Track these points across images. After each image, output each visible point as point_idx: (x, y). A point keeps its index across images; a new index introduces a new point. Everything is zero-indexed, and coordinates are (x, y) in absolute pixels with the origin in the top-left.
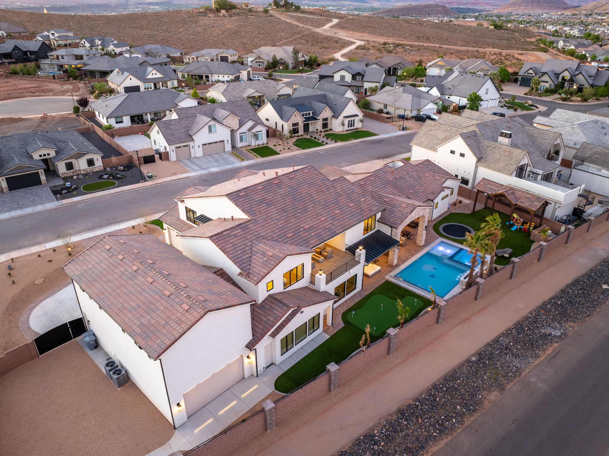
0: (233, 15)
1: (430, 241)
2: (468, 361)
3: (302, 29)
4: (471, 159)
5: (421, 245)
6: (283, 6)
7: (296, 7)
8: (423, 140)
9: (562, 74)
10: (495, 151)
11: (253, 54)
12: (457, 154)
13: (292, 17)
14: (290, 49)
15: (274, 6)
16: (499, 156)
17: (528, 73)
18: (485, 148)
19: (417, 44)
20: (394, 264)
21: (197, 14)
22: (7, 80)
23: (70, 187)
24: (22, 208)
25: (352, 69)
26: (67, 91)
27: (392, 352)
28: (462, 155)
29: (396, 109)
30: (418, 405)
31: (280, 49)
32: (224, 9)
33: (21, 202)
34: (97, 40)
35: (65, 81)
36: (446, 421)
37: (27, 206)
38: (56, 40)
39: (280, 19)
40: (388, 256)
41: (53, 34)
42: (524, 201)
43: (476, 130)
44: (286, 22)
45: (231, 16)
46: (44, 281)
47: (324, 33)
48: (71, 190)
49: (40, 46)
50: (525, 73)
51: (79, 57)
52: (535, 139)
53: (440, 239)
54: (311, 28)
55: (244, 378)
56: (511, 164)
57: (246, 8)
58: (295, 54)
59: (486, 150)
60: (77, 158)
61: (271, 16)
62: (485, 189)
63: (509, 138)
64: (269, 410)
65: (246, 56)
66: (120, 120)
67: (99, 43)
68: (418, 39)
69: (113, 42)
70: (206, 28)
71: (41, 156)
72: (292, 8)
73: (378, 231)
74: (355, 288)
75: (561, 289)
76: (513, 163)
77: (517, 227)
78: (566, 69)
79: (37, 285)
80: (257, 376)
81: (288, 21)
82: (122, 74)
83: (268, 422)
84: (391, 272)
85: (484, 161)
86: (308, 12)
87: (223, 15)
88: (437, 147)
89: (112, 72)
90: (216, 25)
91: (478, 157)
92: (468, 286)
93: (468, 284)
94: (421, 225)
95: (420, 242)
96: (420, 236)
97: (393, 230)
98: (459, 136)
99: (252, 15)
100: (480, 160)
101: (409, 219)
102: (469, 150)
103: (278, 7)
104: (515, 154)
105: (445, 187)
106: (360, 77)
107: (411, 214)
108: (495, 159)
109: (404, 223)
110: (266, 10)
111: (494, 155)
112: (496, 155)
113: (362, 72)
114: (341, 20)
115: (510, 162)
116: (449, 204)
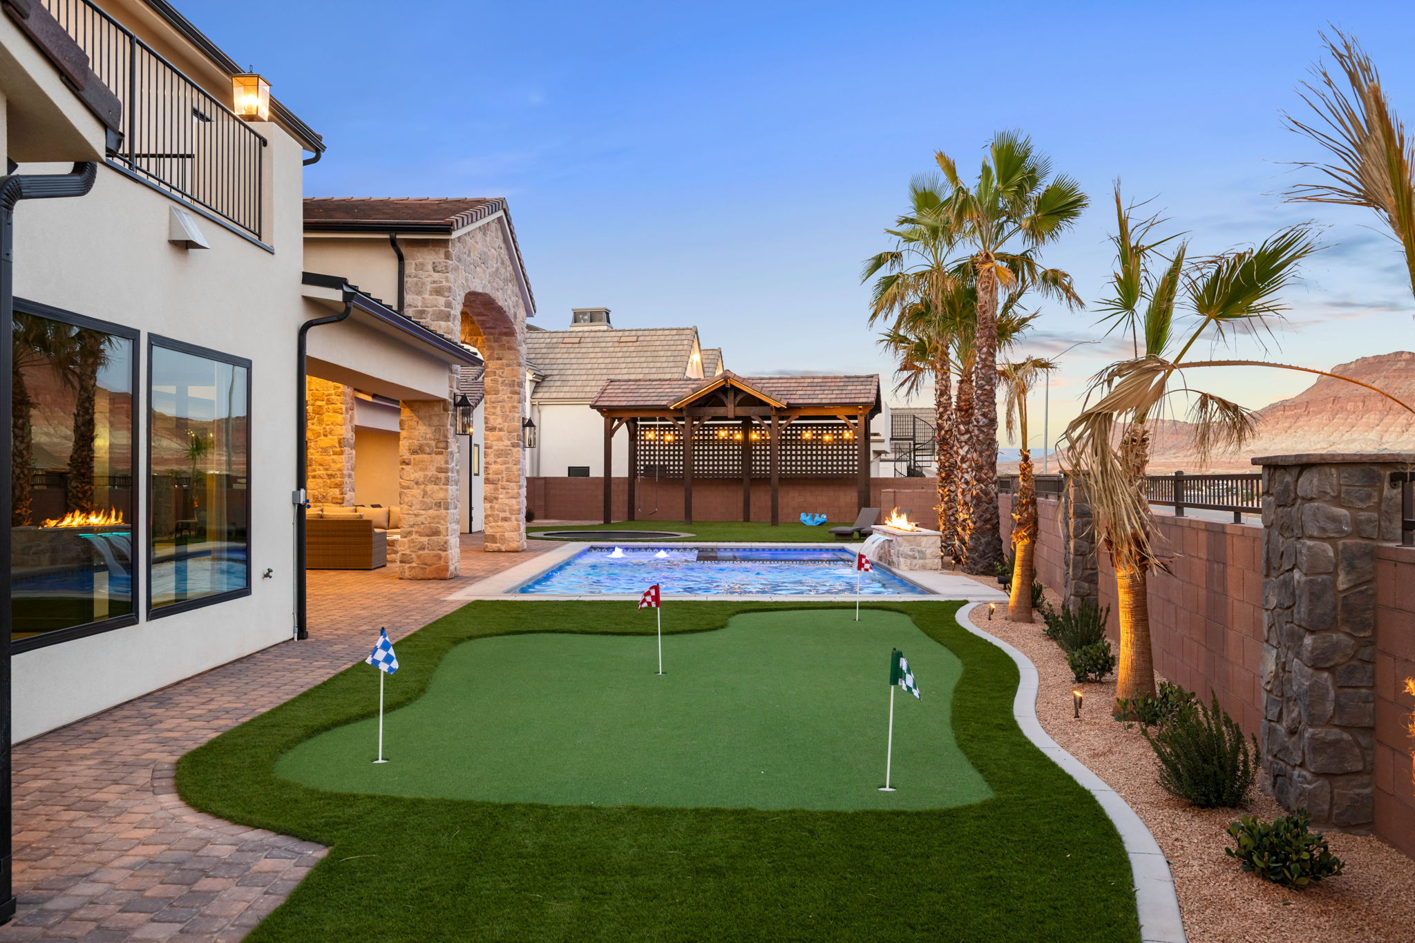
1: (541, 539)
10: (584, 350)
16: (608, 361)
18: (544, 351)
20: (452, 565)
42: (809, 393)
59: (552, 356)
62: (639, 399)
76: (665, 364)
85: (558, 383)
91: (536, 372)
92: (988, 526)
93: (982, 518)
94: (498, 410)
95: (506, 524)
96: (505, 483)
97: (409, 270)
100: (539, 382)
101: (480, 257)
104: (657, 342)
107: (486, 228)
108: (597, 372)
109: (469, 253)
111: (587, 361)
112: (594, 360)
115: (652, 364)
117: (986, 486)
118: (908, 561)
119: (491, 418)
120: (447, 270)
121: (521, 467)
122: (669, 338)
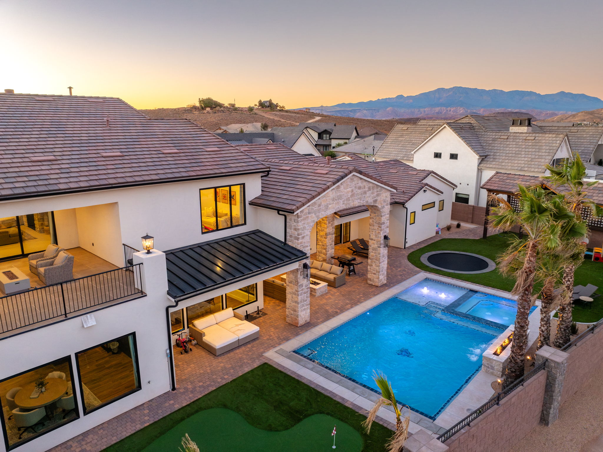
0: (217, 112)
4: (469, 159)
5: (379, 284)
6: (268, 107)
7: (280, 107)
8: (391, 150)
10: (508, 143)
11: (221, 131)
12: (446, 156)
13: (276, 115)
14: (260, 124)
15: (259, 106)
16: (517, 149)
18: (490, 142)
20: (301, 322)
21: (182, 112)
28: (454, 156)
31: (249, 125)
32: (209, 107)
39: (264, 116)
43: (472, 122)
45: (215, 113)
53: (423, 275)
56: (540, 157)
57: (232, 108)
58: (263, 128)
59: (493, 145)
61: (256, 114)
62: (504, 186)
63: (527, 126)
72: (277, 108)
73: (256, 232)
74: (136, 387)
76: (544, 154)
81: (272, 118)
84: (287, 340)
85: (492, 160)
86: (293, 112)
87: (207, 112)
88: (413, 153)
91: (481, 155)
92: (513, 374)
93: (511, 370)
94: (374, 233)
95: (374, 276)
96: (375, 260)
97: (288, 220)
98: (445, 125)
99: (236, 113)
100: (483, 159)
101: (333, 199)
102: (464, 144)
103: (263, 107)
104: (544, 141)
105: (427, 184)
106: (328, 134)
107: (338, 186)
108: (510, 155)
109: (319, 206)
110: (251, 109)
111: (508, 149)
112: (511, 149)
113: (329, 130)
114: (323, 118)
115: (537, 153)
116: (437, 226)
117: (515, 356)
118: (485, 368)
119: (372, 235)
120: (298, 222)
121: (381, 255)
122: (550, 139)
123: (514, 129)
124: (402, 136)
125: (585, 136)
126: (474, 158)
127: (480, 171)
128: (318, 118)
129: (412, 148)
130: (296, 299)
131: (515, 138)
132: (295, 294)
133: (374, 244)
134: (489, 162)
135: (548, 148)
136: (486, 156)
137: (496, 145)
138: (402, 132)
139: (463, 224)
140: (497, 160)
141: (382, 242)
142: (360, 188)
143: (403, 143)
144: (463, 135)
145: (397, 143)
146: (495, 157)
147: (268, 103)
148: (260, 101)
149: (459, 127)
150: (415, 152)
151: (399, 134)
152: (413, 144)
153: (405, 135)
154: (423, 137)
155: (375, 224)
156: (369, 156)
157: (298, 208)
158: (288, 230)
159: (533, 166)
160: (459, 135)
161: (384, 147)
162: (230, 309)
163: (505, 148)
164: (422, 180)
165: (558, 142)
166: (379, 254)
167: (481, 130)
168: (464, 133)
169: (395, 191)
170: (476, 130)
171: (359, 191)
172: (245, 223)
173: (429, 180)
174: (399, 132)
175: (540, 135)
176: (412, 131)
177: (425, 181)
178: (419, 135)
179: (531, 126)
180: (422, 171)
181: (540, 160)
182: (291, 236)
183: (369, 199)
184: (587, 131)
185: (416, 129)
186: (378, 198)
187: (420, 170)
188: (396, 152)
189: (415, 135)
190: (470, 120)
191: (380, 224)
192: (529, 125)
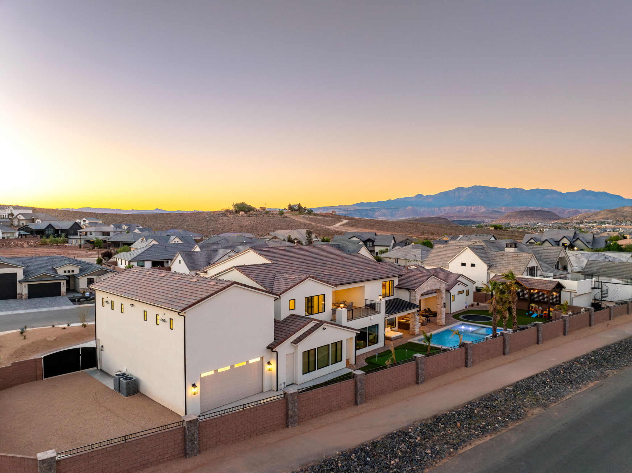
0: (251, 216)
1: (450, 323)
2: (504, 389)
3: (314, 226)
4: (482, 267)
5: (442, 324)
6: (297, 210)
7: (308, 210)
8: (434, 260)
9: (561, 241)
10: (503, 258)
11: (270, 236)
12: (468, 265)
13: (305, 218)
14: (304, 231)
15: (289, 210)
16: (508, 262)
17: (530, 243)
18: (494, 257)
19: (422, 236)
20: (416, 333)
21: (217, 215)
22: (35, 248)
23: (89, 297)
24: (38, 308)
25: (362, 237)
26: (92, 255)
27: (421, 382)
28: (473, 265)
29: (407, 262)
30: (454, 415)
31: (295, 231)
32: (243, 211)
33: (38, 305)
34: (124, 226)
35: (91, 249)
36: (488, 426)
37: (44, 307)
38: (86, 226)
39: (294, 220)
40: (409, 330)
41: (84, 221)
42: (538, 285)
43: (483, 245)
44: (299, 221)
45: (249, 216)
46: (55, 340)
47: (335, 229)
48: (89, 299)
49: (72, 225)
50: (527, 243)
51: (107, 234)
52: (541, 254)
53: (461, 322)
54: (322, 225)
55: (262, 392)
56: (520, 266)
57: (263, 211)
58: (308, 234)
59: (495, 259)
60: (99, 275)
61: (286, 217)
63: (515, 248)
64: (292, 394)
65: (263, 238)
66: (141, 264)
67: (126, 228)
68: (423, 233)
69: (138, 227)
70: (225, 225)
71: (65, 272)
72: (305, 211)
73: (397, 299)
74: (377, 342)
75: (593, 350)
76: (522, 264)
77: (537, 314)
78: (565, 237)
79: (48, 341)
80: (277, 390)
81: (302, 221)
82: (147, 240)
83: (290, 413)
84: (414, 338)
85: (494, 267)
86: (320, 215)
87: (241, 216)
88: (448, 263)
89: (134, 242)
90: (234, 223)
91: (489, 264)
94: (439, 301)
95: (440, 322)
96: (440, 314)
97: (411, 293)
98: (467, 247)
99: (268, 216)
100: (490, 267)
101: (426, 286)
102: (479, 258)
103: (292, 211)
104: (522, 257)
105: (459, 281)
106: (371, 242)
107: (428, 281)
108: (505, 265)
109: (422, 288)
110: (281, 213)
111: (503, 261)
112: (505, 261)
113: (372, 239)
114: (350, 221)
115: (519, 264)
116: (466, 304)
120: (415, 294)
121: (443, 311)
122: (526, 256)
123: (507, 250)
124: (440, 252)
125: (552, 252)
126: (485, 267)
127: (488, 274)
128: (345, 221)
129: (447, 260)
130: (414, 324)
131: (507, 255)
132: (414, 322)
133: (439, 306)
134: (493, 269)
135: (524, 261)
136: (491, 265)
137: (497, 259)
138: (440, 249)
139: (480, 304)
140: (498, 268)
141: (443, 305)
142: (434, 282)
143: (441, 256)
144: (478, 253)
145: (438, 256)
146: (496, 266)
147: (297, 206)
148: (290, 205)
149: (475, 248)
150: (449, 263)
151: (438, 251)
152: (448, 257)
153: (442, 251)
154: (454, 253)
155: (439, 298)
156: (409, 261)
157: (416, 289)
158: (411, 297)
159: (517, 271)
160: (475, 253)
161: (429, 258)
162: (389, 328)
163: (502, 261)
164: (457, 279)
165: (529, 258)
166: (442, 311)
167: (488, 250)
168: (478, 252)
169: (447, 283)
170: (485, 250)
171: (434, 283)
172: (393, 295)
173: (460, 279)
174: (439, 249)
175: (520, 254)
176: (446, 249)
177: (458, 280)
178: (451, 252)
179: (517, 248)
180: (456, 274)
181: (520, 268)
182: (412, 299)
183: (437, 287)
184: (553, 249)
185: (449, 247)
186: (441, 286)
187: (455, 274)
188: (438, 262)
189: (448, 251)
190: (482, 243)
191: (442, 298)
192: (516, 247)
